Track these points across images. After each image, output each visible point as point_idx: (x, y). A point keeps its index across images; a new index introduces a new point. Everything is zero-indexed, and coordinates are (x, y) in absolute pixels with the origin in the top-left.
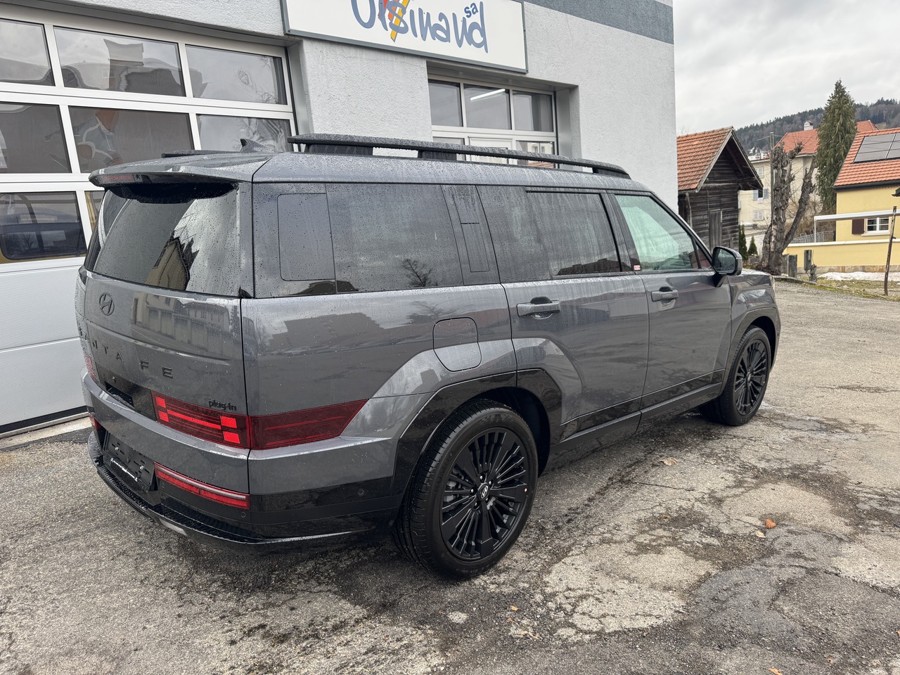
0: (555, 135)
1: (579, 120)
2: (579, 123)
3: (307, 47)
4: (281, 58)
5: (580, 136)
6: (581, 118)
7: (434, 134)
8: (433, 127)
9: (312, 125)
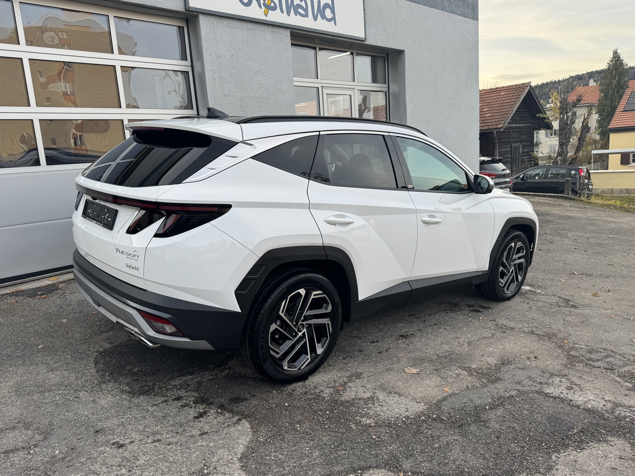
0: (387, 87)
1: (404, 75)
3: (202, 19)
4: (183, 27)
5: (405, 87)
6: (406, 74)
7: (295, 84)
8: (295, 79)
9: (205, 76)
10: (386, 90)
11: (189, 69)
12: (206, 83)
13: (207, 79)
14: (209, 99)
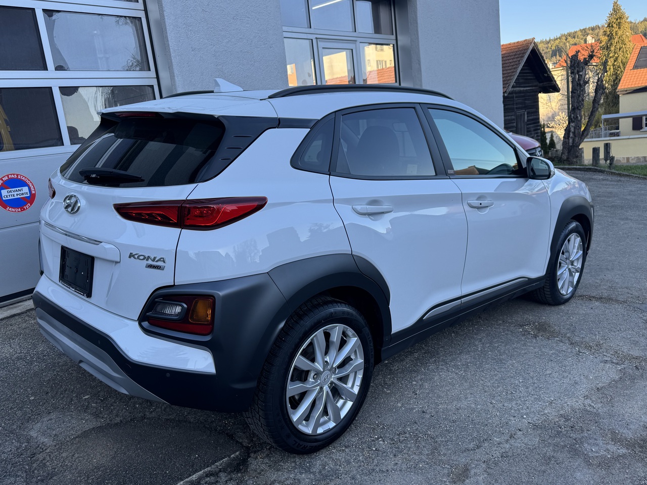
0: (395, 38)
1: (417, 23)
2: (417, 27)
5: (418, 38)
6: (419, 21)
7: (285, 34)
8: (285, 28)
9: (164, 22)
10: (394, 42)
11: (142, 15)
12: (167, 33)
13: (168, 27)
14: (172, 55)
